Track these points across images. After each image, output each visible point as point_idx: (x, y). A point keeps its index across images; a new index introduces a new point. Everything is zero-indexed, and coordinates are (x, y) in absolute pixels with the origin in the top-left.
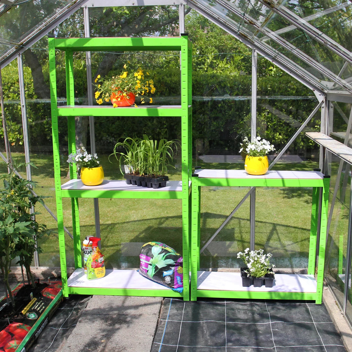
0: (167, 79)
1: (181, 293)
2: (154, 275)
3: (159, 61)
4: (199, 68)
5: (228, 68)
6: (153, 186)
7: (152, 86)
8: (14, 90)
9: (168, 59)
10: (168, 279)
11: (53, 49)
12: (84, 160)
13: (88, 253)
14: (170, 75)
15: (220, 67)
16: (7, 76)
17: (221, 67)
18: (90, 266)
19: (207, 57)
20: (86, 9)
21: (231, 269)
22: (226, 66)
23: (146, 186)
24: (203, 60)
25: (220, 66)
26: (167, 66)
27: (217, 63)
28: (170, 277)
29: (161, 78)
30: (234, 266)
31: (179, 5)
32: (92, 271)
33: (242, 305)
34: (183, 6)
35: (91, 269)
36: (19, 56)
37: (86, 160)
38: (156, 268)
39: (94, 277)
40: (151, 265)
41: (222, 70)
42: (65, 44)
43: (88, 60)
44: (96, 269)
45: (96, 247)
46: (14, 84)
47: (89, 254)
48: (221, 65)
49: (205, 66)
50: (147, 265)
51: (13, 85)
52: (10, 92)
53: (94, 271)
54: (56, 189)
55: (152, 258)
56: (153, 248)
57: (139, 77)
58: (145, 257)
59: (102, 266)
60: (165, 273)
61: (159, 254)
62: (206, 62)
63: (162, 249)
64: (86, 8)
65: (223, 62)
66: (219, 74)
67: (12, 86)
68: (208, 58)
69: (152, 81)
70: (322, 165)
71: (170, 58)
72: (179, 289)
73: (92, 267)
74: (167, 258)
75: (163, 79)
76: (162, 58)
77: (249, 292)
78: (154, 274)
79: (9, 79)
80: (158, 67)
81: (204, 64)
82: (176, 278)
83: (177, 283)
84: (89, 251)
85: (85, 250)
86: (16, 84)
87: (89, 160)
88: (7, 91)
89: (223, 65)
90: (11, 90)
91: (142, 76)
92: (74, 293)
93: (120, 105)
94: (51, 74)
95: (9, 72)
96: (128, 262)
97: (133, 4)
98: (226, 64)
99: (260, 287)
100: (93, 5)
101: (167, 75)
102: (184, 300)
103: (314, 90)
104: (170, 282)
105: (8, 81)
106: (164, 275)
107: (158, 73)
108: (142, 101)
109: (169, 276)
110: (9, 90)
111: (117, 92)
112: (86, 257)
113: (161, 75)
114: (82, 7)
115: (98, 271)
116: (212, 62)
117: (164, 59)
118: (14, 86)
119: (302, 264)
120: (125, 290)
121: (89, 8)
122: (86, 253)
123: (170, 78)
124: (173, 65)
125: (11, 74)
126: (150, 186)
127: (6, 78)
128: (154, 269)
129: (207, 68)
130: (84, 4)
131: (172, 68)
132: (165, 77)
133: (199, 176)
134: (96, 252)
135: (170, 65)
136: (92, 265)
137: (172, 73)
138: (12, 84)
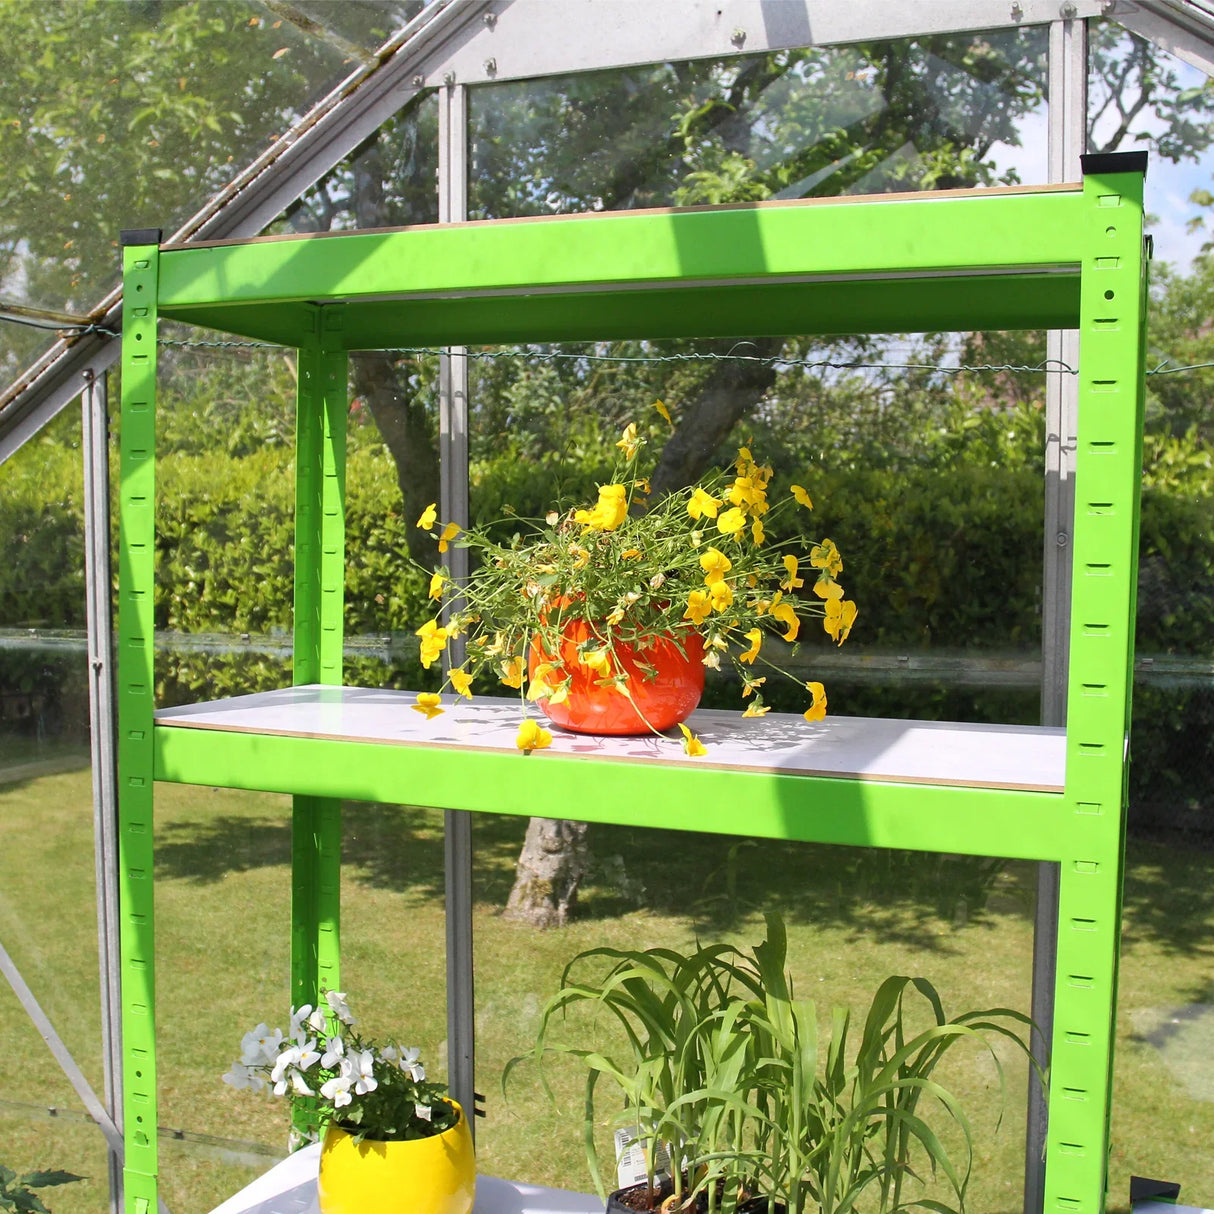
0: (951, 508)
3: (923, 440)
5: (1201, 467)
7: (829, 591)
8: (380, 541)
9: (957, 432)
11: (148, 322)
12: (327, 1090)
14: (966, 496)
15: (1168, 466)
16: (361, 492)
17: (1176, 464)
20: (450, 96)
22: (1194, 460)
25: (1169, 458)
26: (953, 458)
27: (1157, 449)
29: (927, 507)
31: (1047, 25)
34: (1078, 26)
36: (91, 386)
37: (336, 1091)
41: (1179, 476)
42: (222, 280)
43: (451, 405)
46: (384, 517)
48: (1176, 456)
51: (380, 523)
52: (367, 548)
57: (731, 523)
64: (450, 87)
65: (1184, 443)
66: (1164, 490)
67: (375, 526)
69: (834, 550)
71: (967, 430)
75: (934, 508)
76: (936, 429)
79: (366, 502)
80: (920, 462)
86: (388, 520)
87: (359, 1091)
88: (358, 542)
89: (1181, 457)
90: (371, 542)
91: (749, 519)
93: (586, 726)
95: (368, 477)
97: (739, 40)
98: (1193, 453)
100: (492, 69)
101: (951, 495)
105: (364, 510)
107: (917, 484)
108: (752, 697)
110: (364, 542)
111: (556, 629)
113: (929, 494)
114: (428, 83)
117: (943, 431)
118: (382, 527)
121: (468, 89)
123: (963, 507)
124: (978, 453)
125: (374, 485)
127: (356, 497)
130: (442, 68)
131: (976, 466)
132: (945, 502)
135: (967, 455)
137: (975, 489)
138: (374, 517)
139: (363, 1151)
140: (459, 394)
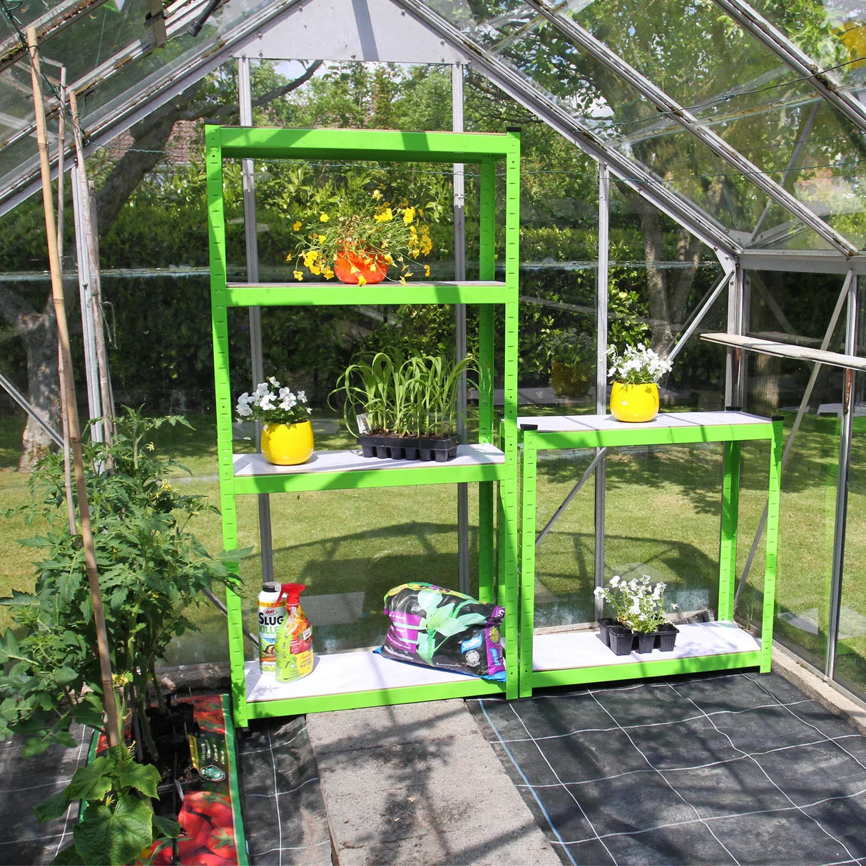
1: (500, 683)
2: (436, 654)
4: (269, 204)
6: (438, 456)
7: (427, 239)
10: (473, 658)
11: (217, 151)
12: (282, 406)
13: (273, 622)
15: (317, 204)
17: (321, 201)
18: (287, 650)
19: (286, 179)
20: (243, 62)
21: (558, 628)
22: (331, 200)
23: (418, 457)
24: (277, 187)
25: (318, 199)
27: (310, 193)
28: (476, 652)
30: (564, 621)
31: (452, 65)
32: (292, 661)
33: (625, 692)
34: (461, 67)
35: (290, 657)
36: (77, 165)
37: (285, 406)
38: (439, 637)
39: (296, 675)
40: (424, 632)
41: (324, 209)
42: (247, 138)
43: (248, 179)
44: (299, 656)
45: (297, 606)
47: (277, 624)
48: (321, 198)
49: (283, 198)
50: (413, 634)
53: (295, 660)
54: (222, 476)
55: (425, 617)
56: (420, 596)
58: (405, 618)
59: (308, 649)
60: (466, 645)
61: (438, 607)
62: (286, 190)
63: (444, 596)
64: (244, 58)
65: (325, 190)
68: (290, 182)
70: (731, 399)
72: (497, 676)
73: (291, 653)
74: (462, 612)
77: (642, 665)
78: (434, 650)
81: (279, 194)
82: (491, 653)
83: (493, 663)
84: (277, 616)
85: (265, 615)
87: (291, 406)
89: (324, 198)
92: (263, 715)
94: (211, 208)
96: (338, 637)
97: (354, 57)
99: (650, 652)
100: (261, 54)
102: (508, 697)
103: (716, 250)
104: (479, 663)
106: (463, 650)
108: (407, 271)
109: (476, 649)
112: (269, 631)
114: (235, 56)
115: (302, 660)
116: (298, 191)
119: (694, 601)
120: (385, 693)
122: (268, 622)
126: (428, 456)
128: (434, 640)
129: (289, 205)
130: (240, 51)
133: (539, 429)
134: (297, 616)
136: (291, 648)
139: (289, 427)
140: (251, 175)
